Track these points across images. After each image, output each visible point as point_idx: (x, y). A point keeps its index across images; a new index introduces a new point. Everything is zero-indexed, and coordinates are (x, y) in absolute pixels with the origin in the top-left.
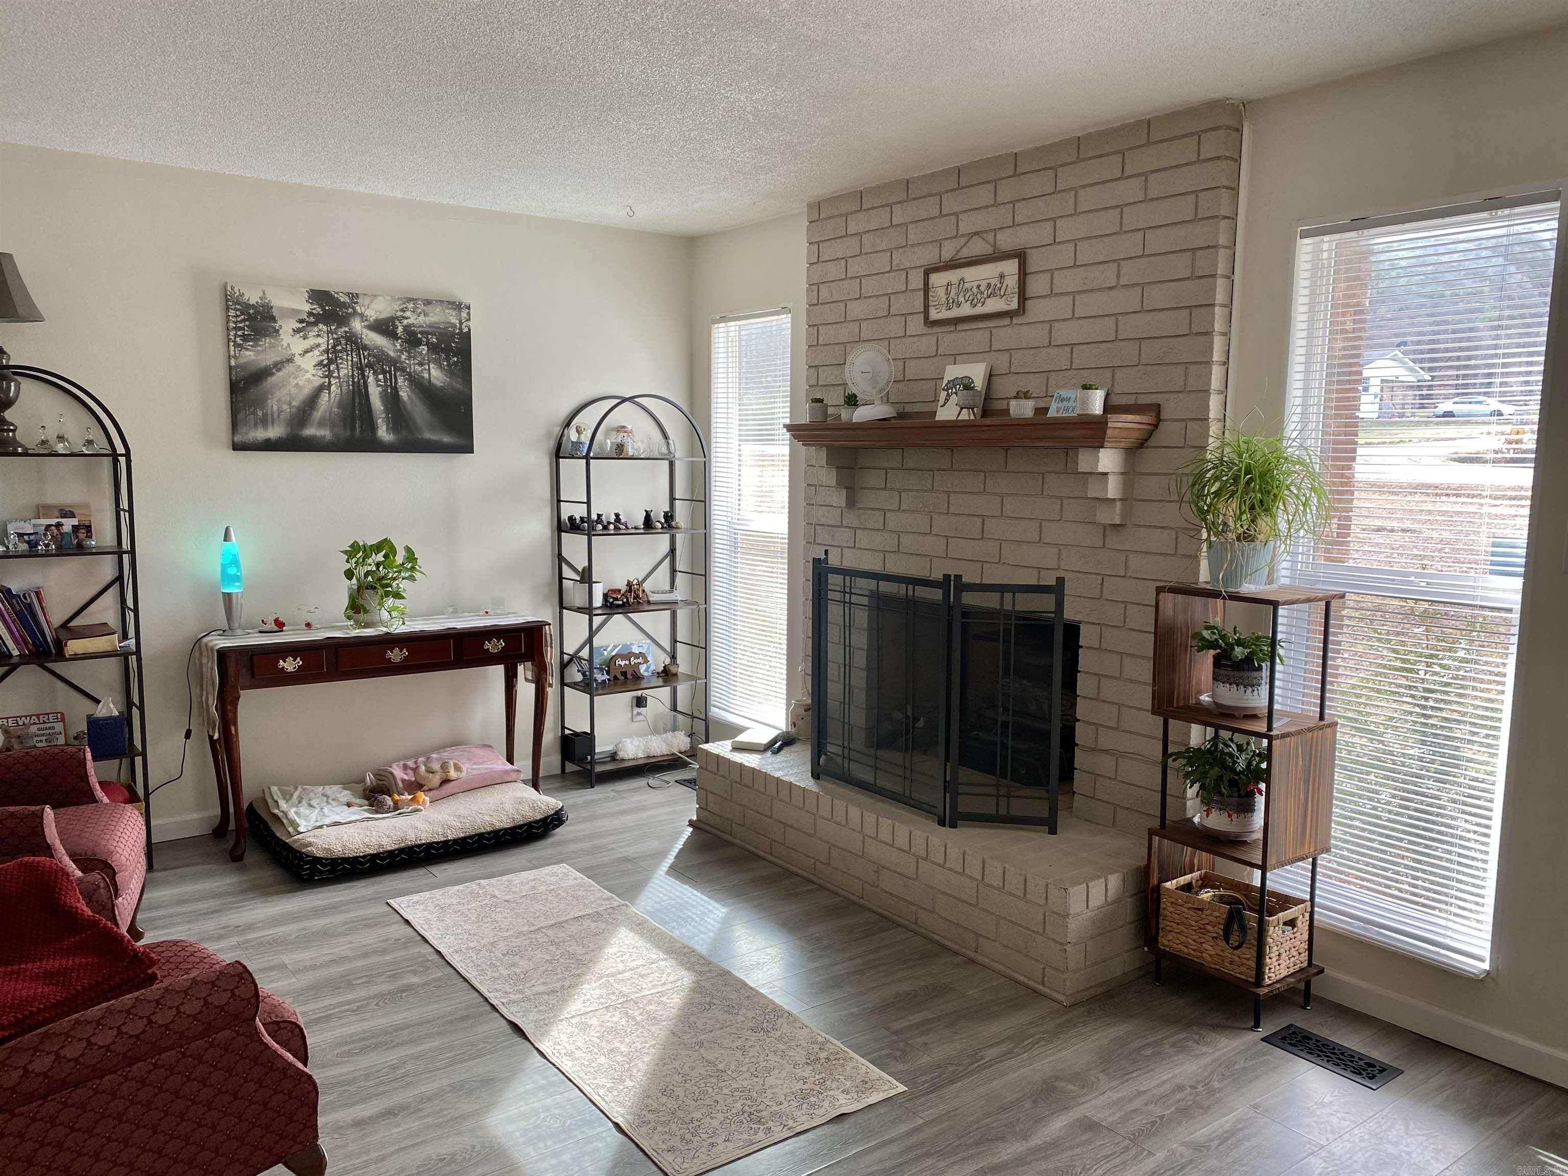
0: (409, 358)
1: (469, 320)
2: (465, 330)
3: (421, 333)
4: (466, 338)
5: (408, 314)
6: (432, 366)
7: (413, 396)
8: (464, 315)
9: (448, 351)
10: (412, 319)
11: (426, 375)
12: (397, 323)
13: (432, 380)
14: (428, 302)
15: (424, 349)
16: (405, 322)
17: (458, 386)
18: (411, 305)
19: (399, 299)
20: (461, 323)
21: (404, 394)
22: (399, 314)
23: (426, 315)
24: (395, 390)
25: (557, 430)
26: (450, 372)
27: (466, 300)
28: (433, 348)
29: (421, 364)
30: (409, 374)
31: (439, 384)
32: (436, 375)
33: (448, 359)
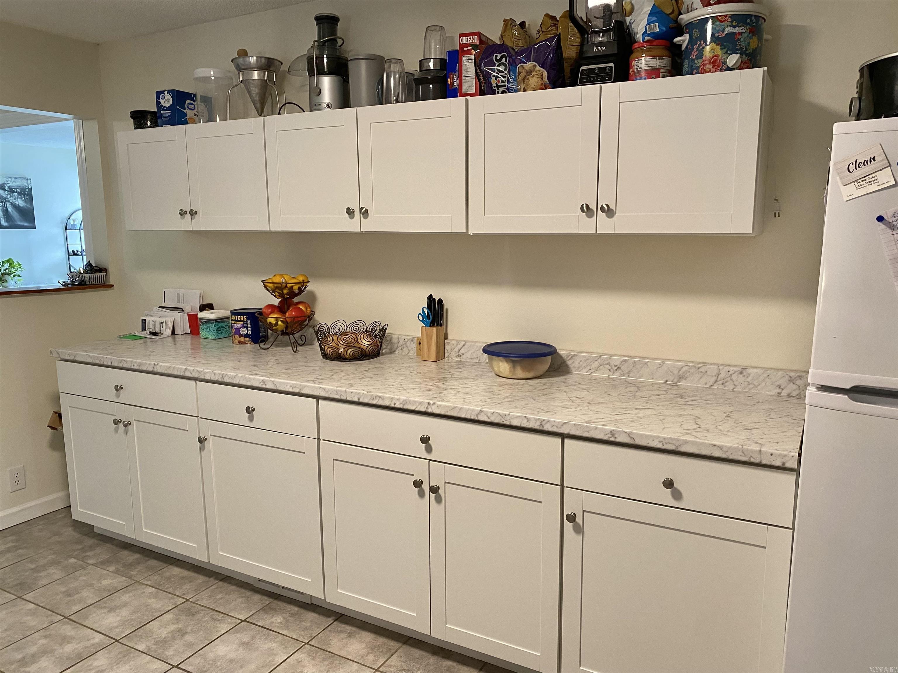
0: (10, 197)
1: (31, 184)
2: (30, 187)
3: (14, 188)
4: (30, 190)
5: (9, 182)
6: (19, 199)
7: (13, 210)
8: (29, 182)
9: (24, 194)
10: (10, 184)
11: (17, 203)
12: (5, 185)
13: (19, 204)
14: (16, 178)
15: (15, 194)
16: (8, 185)
17: (29, 206)
18: (10, 179)
19: (6, 177)
20: (28, 185)
21: (10, 209)
22: (6, 182)
23: (15, 182)
24: (6, 207)
25: (65, 221)
26: (26, 202)
27: (29, 178)
28: (19, 193)
29: (15, 199)
30: (11, 202)
31: (22, 206)
32: (21, 203)
33: (24, 197)
